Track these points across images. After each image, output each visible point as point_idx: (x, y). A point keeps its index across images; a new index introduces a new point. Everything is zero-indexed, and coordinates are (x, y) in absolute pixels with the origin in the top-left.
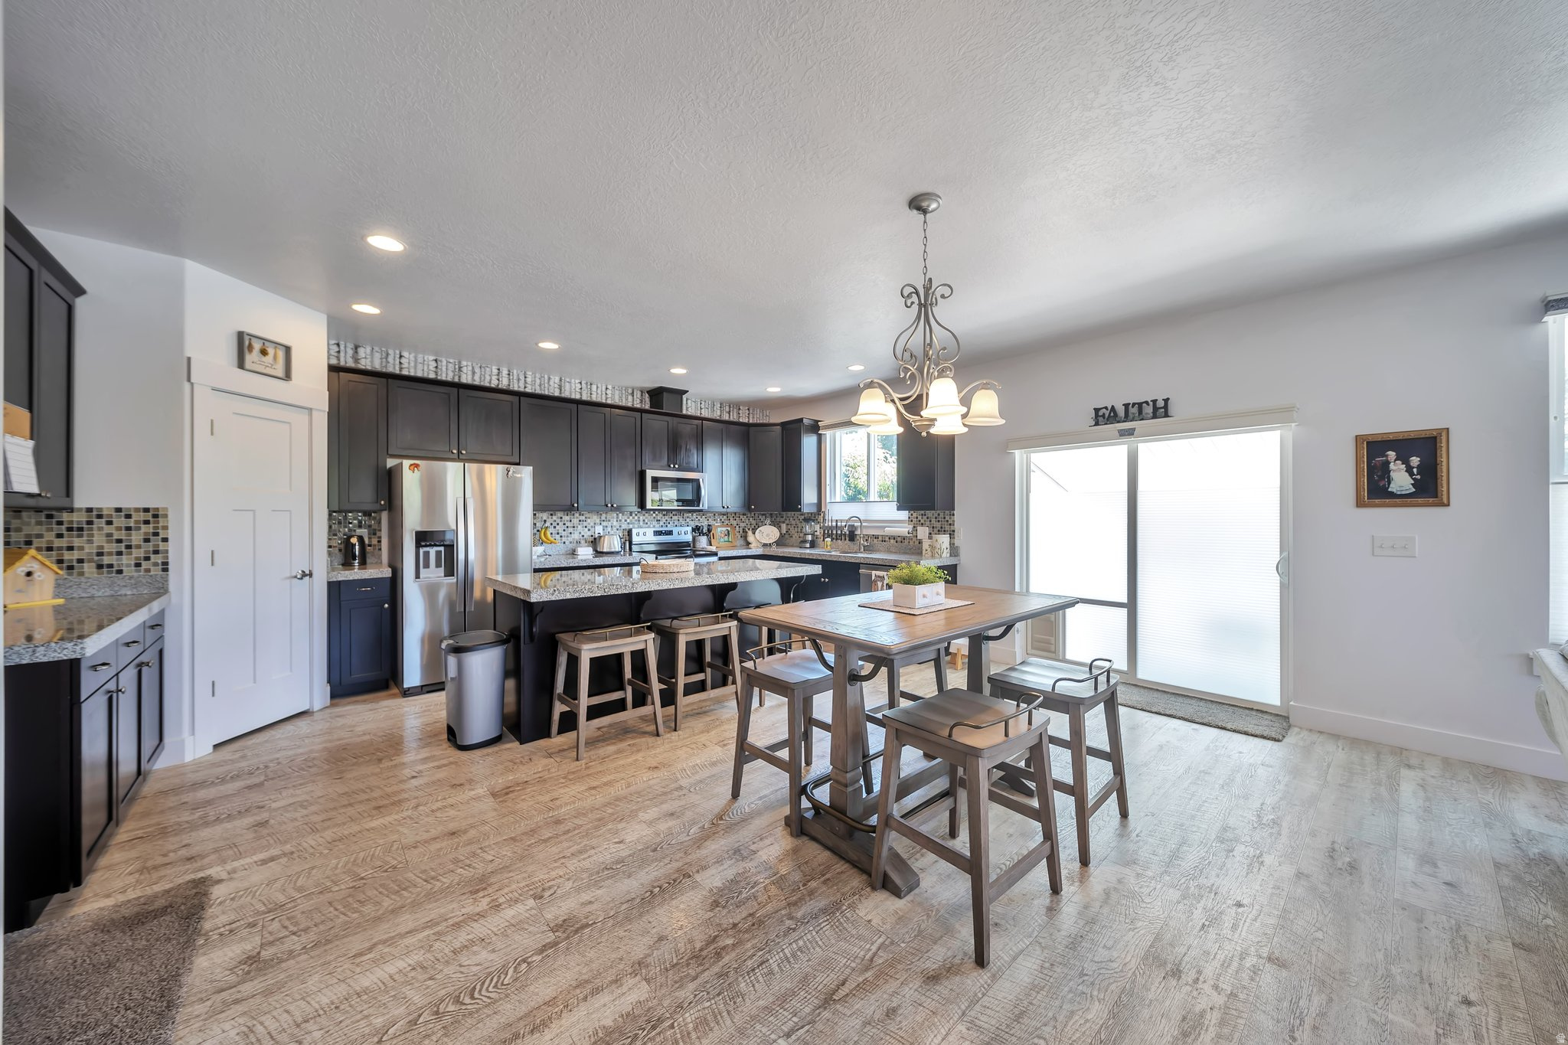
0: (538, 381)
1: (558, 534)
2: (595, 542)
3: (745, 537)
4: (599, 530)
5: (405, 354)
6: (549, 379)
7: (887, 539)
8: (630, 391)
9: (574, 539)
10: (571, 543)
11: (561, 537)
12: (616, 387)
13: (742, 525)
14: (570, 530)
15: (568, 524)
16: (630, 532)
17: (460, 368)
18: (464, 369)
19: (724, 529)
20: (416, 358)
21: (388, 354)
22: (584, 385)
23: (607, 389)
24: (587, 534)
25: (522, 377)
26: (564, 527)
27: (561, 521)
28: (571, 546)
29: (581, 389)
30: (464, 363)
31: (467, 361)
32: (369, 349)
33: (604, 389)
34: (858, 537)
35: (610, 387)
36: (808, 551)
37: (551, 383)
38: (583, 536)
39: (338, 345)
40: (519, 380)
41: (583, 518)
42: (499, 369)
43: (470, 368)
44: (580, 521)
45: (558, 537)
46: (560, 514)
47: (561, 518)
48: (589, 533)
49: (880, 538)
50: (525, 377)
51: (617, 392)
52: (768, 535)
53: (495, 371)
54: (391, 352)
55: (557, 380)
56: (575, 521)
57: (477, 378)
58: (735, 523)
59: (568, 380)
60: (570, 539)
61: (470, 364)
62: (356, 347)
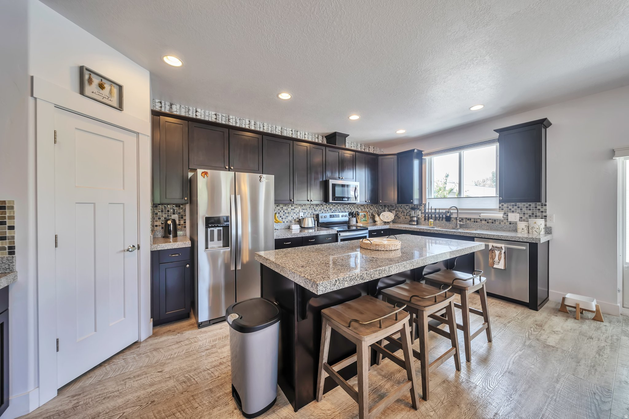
0: (270, 129)
1: (281, 217)
2: (300, 222)
3: (373, 217)
4: (301, 214)
5: (199, 110)
6: (276, 128)
7: (479, 220)
8: (317, 136)
9: (289, 220)
10: (287, 222)
11: (282, 218)
12: (310, 134)
13: (371, 211)
14: (287, 215)
15: (286, 211)
16: (317, 216)
17: (229, 119)
18: (231, 121)
19: (363, 214)
20: (205, 112)
21: (189, 110)
22: (294, 132)
23: (305, 134)
24: (295, 217)
26: (284, 213)
27: (282, 210)
28: (288, 224)
29: (292, 134)
30: (231, 117)
31: (233, 116)
32: (178, 106)
34: (452, 219)
36: (415, 227)
37: (277, 130)
38: (293, 218)
39: (161, 103)
40: (260, 128)
42: (249, 121)
43: (234, 120)
44: (292, 209)
46: (281, 206)
47: (282, 208)
48: (297, 217)
49: (473, 220)
50: (263, 126)
51: (310, 136)
52: (387, 217)
54: (191, 108)
55: (280, 129)
56: (289, 210)
57: (238, 125)
58: (367, 210)
59: (285, 129)
60: (287, 220)
61: (234, 117)
62: (171, 105)
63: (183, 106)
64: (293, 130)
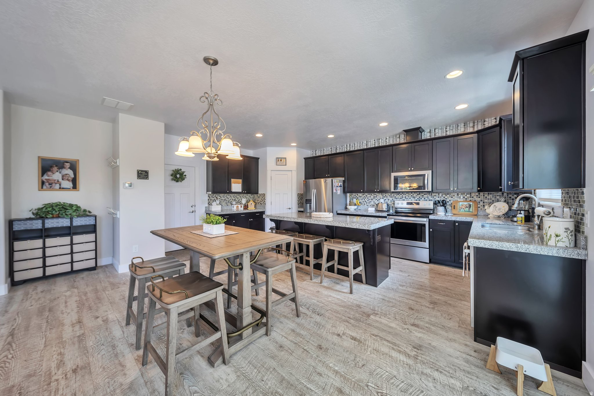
0: (359, 145)
1: (365, 202)
5: (325, 149)
8: (398, 136)
9: (371, 204)
10: (370, 205)
11: (367, 203)
12: (391, 137)
14: (370, 200)
15: (369, 198)
16: (394, 202)
17: (337, 148)
18: (338, 149)
22: (376, 141)
23: (386, 139)
25: (354, 146)
26: (368, 199)
27: (367, 197)
29: (375, 143)
30: (338, 147)
31: (338, 146)
33: (385, 139)
35: (388, 138)
37: (363, 144)
38: (375, 203)
40: (353, 147)
41: (375, 196)
42: (347, 145)
43: (339, 148)
44: (374, 197)
45: (365, 203)
47: (367, 196)
50: (355, 145)
51: (391, 139)
52: (500, 209)
53: (346, 146)
55: (365, 142)
56: (372, 197)
57: (341, 150)
59: (370, 141)
61: (339, 146)
62: (316, 151)
63: (319, 150)
64: (376, 140)
